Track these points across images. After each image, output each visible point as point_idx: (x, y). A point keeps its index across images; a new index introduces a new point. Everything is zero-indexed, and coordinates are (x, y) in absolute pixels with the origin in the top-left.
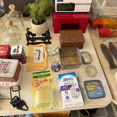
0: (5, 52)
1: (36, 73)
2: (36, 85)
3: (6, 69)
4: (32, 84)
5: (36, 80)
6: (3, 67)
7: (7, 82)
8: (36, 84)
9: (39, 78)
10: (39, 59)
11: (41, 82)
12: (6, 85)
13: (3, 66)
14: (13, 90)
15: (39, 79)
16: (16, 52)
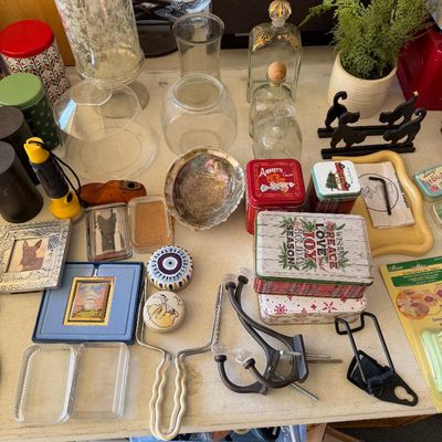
0: (292, 185)
1: (397, 265)
2: (412, 310)
3: (331, 250)
4: (400, 307)
5: (409, 294)
6: (318, 243)
7: (328, 301)
8: (413, 305)
9: (414, 283)
10: (390, 213)
11: (429, 299)
12: (327, 311)
13: (316, 240)
14: (341, 330)
15: (419, 289)
16: (340, 186)
